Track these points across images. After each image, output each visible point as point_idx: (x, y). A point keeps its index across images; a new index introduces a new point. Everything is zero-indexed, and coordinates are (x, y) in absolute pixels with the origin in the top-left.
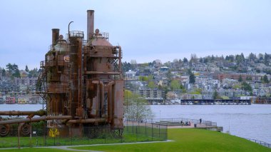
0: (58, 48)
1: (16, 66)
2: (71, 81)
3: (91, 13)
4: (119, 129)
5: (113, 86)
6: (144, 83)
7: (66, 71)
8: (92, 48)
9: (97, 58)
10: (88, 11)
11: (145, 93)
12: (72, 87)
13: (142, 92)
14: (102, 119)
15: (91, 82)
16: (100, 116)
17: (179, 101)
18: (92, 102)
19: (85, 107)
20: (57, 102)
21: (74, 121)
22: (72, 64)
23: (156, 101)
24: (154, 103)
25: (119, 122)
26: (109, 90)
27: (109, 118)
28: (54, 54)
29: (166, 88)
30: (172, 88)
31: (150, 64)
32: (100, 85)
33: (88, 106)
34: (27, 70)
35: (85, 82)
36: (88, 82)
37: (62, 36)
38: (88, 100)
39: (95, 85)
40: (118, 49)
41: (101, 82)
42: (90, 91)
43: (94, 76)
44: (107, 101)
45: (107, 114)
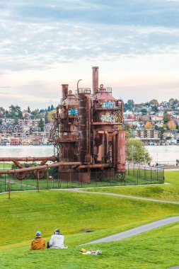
0: (67, 102)
1: (18, 108)
2: (80, 132)
3: (96, 69)
4: (122, 173)
5: (117, 135)
6: (141, 124)
7: (76, 123)
8: (97, 102)
9: (102, 111)
10: (93, 68)
11: (142, 133)
12: (82, 137)
13: (139, 132)
14: (107, 165)
15: (97, 132)
16: (106, 162)
17: (175, 141)
18: (98, 149)
19: (92, 154)
20: (67, 149)
21: (84, 166)
22: (81, 116)
23: (153, 141)
24: (151, 143)
25: (122, 167)
26: (113, 139)
27: (113, 163)
28: (65, 107)
29: (162, 128)
30: (168, 129)
31: (147, 104)
32: (105, 134)
33: (95, 153)
34: (29, 111)
35: (92, 132)
36: (95, 132)
37: (71, 91)
38: (95, 148)
39: (101, 135)
40: (120, 102)
41: (106, 132)
42: (96, 140)
43: (100, 127)
44: (111, 148)
45: (111, 159)
